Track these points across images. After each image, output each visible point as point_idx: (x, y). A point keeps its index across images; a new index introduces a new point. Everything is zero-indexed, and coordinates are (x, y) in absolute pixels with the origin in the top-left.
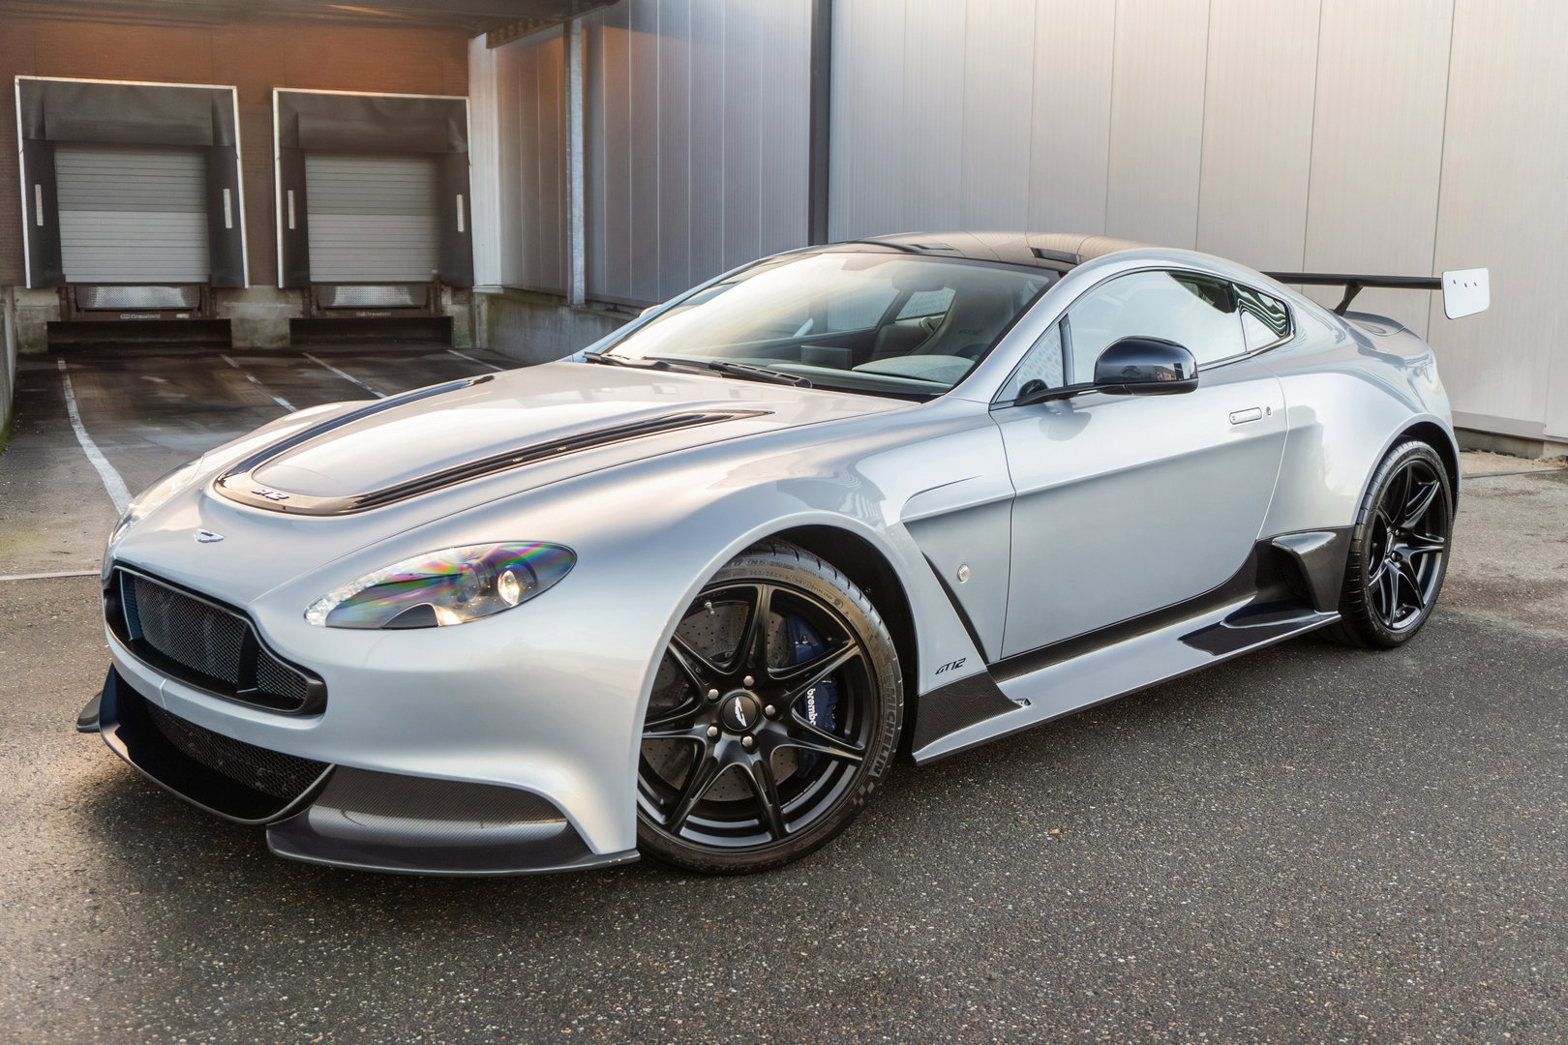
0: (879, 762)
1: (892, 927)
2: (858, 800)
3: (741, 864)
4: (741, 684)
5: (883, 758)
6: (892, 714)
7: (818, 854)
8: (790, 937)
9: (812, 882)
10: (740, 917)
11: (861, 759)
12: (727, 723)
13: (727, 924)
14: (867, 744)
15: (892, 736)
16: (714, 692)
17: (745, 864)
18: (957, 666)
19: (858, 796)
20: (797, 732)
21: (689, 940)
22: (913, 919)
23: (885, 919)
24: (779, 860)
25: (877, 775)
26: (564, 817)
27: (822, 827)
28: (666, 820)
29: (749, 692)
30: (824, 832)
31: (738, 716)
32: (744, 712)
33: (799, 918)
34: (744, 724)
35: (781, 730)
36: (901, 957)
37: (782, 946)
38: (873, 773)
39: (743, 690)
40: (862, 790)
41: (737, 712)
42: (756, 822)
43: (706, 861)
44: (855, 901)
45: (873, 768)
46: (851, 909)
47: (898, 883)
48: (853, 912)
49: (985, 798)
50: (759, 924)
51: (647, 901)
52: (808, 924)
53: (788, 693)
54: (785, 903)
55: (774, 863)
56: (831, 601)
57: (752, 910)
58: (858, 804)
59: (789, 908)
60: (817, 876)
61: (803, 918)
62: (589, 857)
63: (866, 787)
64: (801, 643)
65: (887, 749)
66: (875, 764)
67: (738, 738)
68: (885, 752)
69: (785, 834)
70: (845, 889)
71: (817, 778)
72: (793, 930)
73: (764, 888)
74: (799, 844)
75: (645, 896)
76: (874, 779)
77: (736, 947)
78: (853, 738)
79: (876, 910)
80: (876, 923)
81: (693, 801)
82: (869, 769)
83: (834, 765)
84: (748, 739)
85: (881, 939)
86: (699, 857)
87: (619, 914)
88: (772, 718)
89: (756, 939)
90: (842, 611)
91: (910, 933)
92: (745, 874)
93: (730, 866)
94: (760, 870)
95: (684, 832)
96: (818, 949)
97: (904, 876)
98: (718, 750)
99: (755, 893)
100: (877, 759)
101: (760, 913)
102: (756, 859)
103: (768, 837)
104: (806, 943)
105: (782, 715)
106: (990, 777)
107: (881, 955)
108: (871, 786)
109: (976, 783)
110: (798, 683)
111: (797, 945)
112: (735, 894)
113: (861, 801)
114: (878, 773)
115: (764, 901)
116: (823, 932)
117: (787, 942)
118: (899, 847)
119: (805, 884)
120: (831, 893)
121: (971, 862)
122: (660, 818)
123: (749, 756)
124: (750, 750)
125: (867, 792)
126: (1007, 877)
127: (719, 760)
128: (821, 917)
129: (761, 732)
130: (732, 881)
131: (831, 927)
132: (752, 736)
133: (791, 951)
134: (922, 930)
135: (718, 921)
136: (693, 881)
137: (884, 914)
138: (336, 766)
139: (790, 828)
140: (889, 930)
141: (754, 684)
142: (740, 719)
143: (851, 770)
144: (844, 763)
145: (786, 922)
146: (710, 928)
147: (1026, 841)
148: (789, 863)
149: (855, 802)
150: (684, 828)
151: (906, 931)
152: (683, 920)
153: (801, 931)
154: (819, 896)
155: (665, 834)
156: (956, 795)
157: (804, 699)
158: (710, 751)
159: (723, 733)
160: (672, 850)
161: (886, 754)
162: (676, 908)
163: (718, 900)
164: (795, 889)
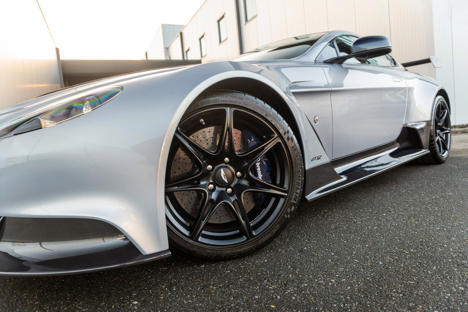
0: (295, 196)
1: (320, 282)
2: (287, 215)
3: (231, 254)
4: (223, 162)
5: (297, 193)
6: (299, 171)
7: (270, 245)
8: (262, 294)
9: (270, 259)
10: (232, 284)
11: (286, 195)
12: (217, 182)
13: (225, 289)
14: (289, 187)
15: (300, 182)
16: (210, 167)
17: (234, 253)
18: (319, 159)
19: (287, 214)
20: (254, 183)
21: (201, 302)
22: (331, 275)
23: (315, 277)
24: (251, 250)
25: (295, 202)
26: (122, 234)
27: (271, 231)
28: (190, 234)
29: (228, 165)
30: (272, 233)
31: (223, 178)
32: (226, 175)
33: (266, 281)
34: (227, 182)
35: (245, 182)
36: (335, 303)
37: (259, 302)
38: (293, 201)
39: (224, 164)
40: (289, 211)
41: (222, 175)
42: (238, 231)
43: (213, 254)
44: (295, 268)
45: (293, 198)
46: (293, 273)
47: (314, 256)
48: (296, 275)
49: (335, 216)
50: (243, 287)
51: (182, 279)
52: (272, 284)
53: (247, 164)
54: (257, 273)
55: (249, 251)
56: (264, 115)
57: (239, 278)
58: (287, 217)
59: (259, 276)
60: (271, 256)
61: (268, 281)
62: (141, 256)
63: (291, 209)
64: (251, 140)
65: (299, 189)
66: (294, 197)
67: (224, 189)
68: (298, 190)
69: (253, 236)
70: (287, 262)
71: (266, 207)
72: (264, 290)
73: (245, 265)
74: (260, 241)
75: (182, 275)
76: (294, 204)
77: (230, 305)
78: (282, 184)
79: (308, 272)
80: (311, 281)
81: (203, 223)
82: (291, 199)
83: (273, 200)
84: (229, 190)
85: (317, 290)
86: (210, 251)
87: (165, 288)
88: (240, 178)
89: (243, 299)
90: (270, 119)
91: (333, 285)
92: (235, 258)
93: (226, 255)
94: (242, 256)
95: (200, 239)
96: (281, 301)
97: (315, 252)
98: (214, 196)
99: (240, 269)
100: (294, 194)
101: (244, 280)
102: (239, 250)
103: (245, 238)
104: (273, 298)
105: (245, 175)
106: (333, 209)
107: (322, 303)
108: (293, 208)
109: (329, 211)
110: (251, 158)
111: (267, 300)
112: (230, 270)
113: (289, 216)
114: (296, 201)
115: (245, 272)
116: (281, 289)
117: (261, 299)
118: (307, 238)
119: (266, 261)
120: (280, 264)
121: (345, 242)
122: (187, 233)
123: (230, 197)
124: (231, 195)
125: (291, 211)
126: (368, 247)
127: (215, 199)
128: (278, 279)
129: (235, 185)
130: (228, 263)
131: (286, 286)
132: (231, 188)
133: (265, 305)
134: (339, 282)
135: (220, 287)
136: (208, 264)
137: (313, 274)
138: (4, 218)
139: (255, 233)
140: (320, 284)
141: (229, 161)
142: (224, 179)
143: (282, 200)
144: (278, 197)
145: (259, 284)
146: (215, 293)
147: (365, 230)
148: (256, 251)
149: (286, 216)
150: (200, 237)
151: (330, 284)
152: (200, 289)
153: (268, 290)
154: (275, 266)
155: (191, 241)
156: (323, 216)
157: (255, 166)
158: (210, 197)
159: (216, 187)
160: (195, 249)
161: (298, 191)
162: (198, 281)
163: (221, 275)
164: (261, 264)
